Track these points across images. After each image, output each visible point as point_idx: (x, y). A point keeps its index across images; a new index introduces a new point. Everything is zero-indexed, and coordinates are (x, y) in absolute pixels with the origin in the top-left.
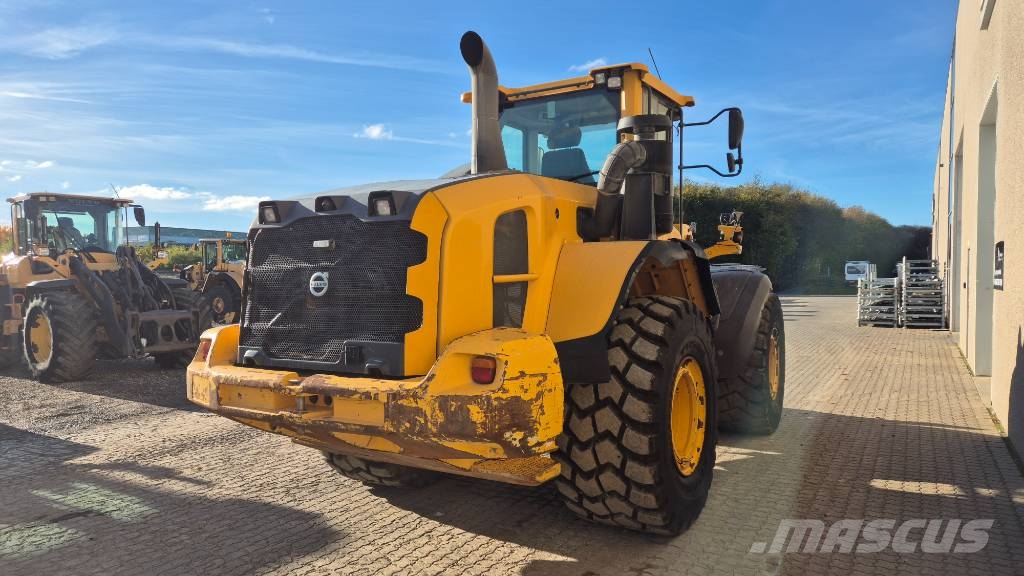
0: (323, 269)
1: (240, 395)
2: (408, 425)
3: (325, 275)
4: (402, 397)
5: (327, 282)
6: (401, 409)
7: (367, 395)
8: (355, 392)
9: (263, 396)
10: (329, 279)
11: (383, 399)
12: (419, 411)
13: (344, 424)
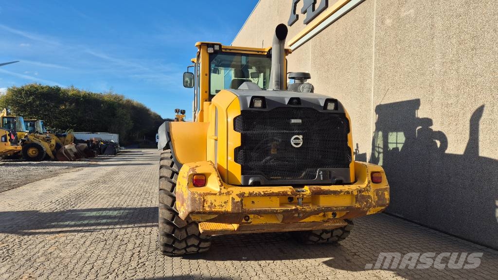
0: (299, 134)
1: (253, 202)
2: (365, 203)
3: (301, 137)
4: (363, 192)
5: (302, 140)
6: (363, 197)
7: (348, 192)
8: (341, 191)
9: (272, 201)
10: (303, 139)
11: (355, 193)
12: (369, 197)
13: (336, 207)
